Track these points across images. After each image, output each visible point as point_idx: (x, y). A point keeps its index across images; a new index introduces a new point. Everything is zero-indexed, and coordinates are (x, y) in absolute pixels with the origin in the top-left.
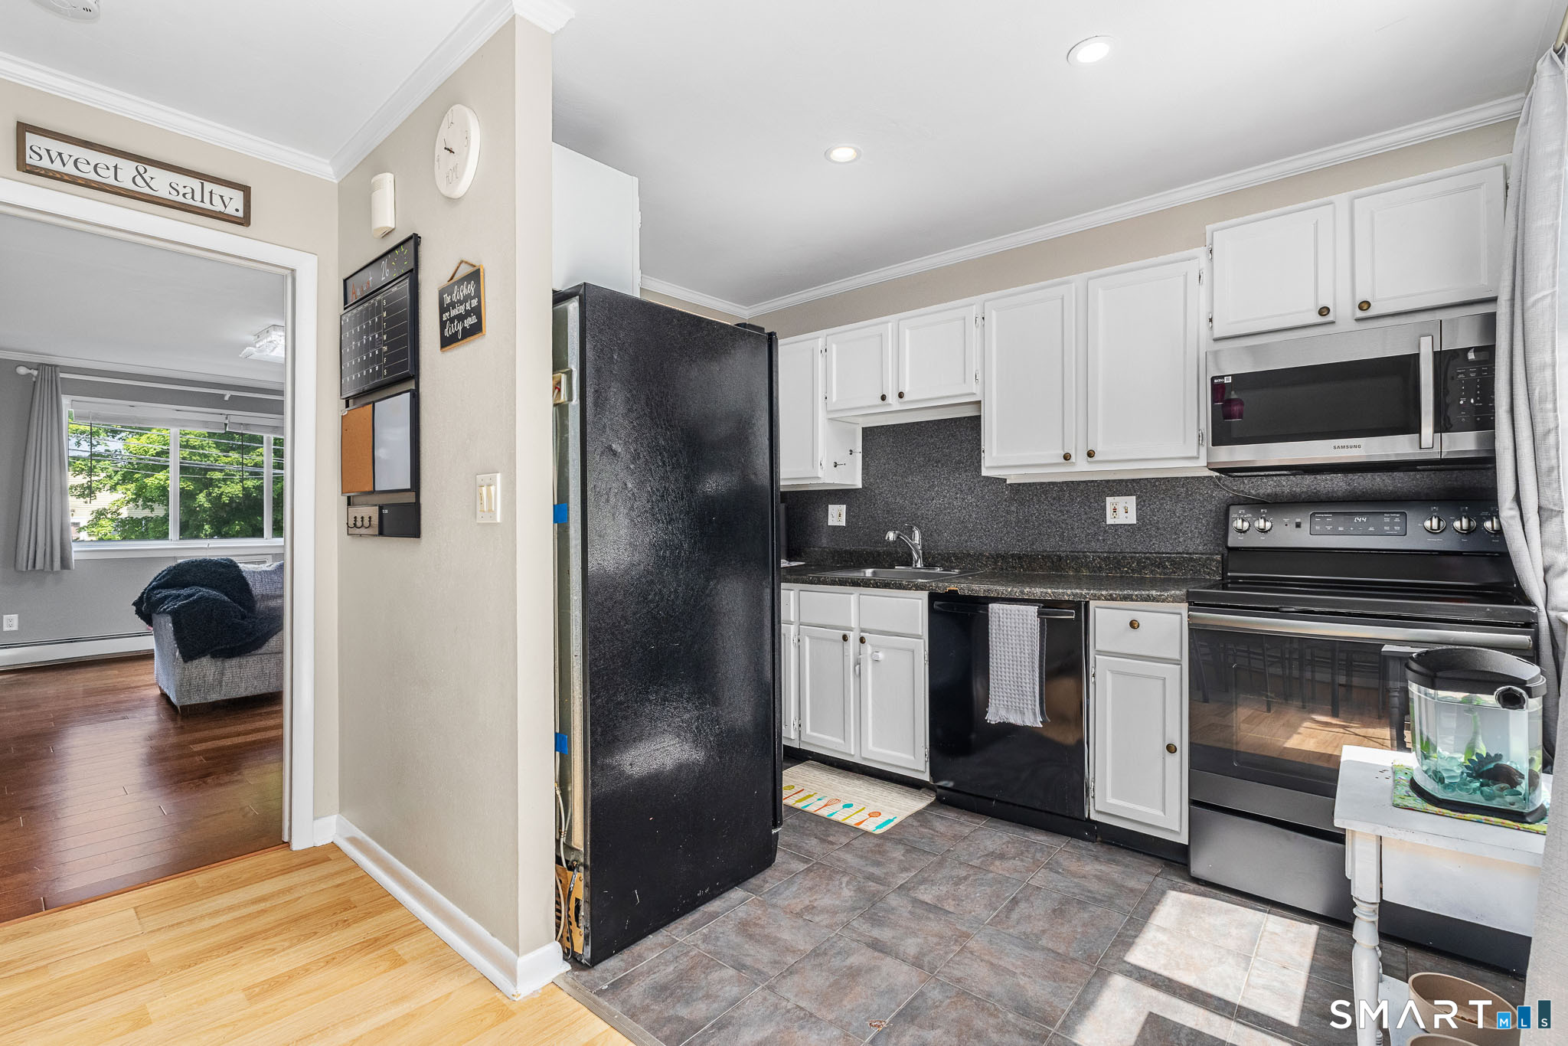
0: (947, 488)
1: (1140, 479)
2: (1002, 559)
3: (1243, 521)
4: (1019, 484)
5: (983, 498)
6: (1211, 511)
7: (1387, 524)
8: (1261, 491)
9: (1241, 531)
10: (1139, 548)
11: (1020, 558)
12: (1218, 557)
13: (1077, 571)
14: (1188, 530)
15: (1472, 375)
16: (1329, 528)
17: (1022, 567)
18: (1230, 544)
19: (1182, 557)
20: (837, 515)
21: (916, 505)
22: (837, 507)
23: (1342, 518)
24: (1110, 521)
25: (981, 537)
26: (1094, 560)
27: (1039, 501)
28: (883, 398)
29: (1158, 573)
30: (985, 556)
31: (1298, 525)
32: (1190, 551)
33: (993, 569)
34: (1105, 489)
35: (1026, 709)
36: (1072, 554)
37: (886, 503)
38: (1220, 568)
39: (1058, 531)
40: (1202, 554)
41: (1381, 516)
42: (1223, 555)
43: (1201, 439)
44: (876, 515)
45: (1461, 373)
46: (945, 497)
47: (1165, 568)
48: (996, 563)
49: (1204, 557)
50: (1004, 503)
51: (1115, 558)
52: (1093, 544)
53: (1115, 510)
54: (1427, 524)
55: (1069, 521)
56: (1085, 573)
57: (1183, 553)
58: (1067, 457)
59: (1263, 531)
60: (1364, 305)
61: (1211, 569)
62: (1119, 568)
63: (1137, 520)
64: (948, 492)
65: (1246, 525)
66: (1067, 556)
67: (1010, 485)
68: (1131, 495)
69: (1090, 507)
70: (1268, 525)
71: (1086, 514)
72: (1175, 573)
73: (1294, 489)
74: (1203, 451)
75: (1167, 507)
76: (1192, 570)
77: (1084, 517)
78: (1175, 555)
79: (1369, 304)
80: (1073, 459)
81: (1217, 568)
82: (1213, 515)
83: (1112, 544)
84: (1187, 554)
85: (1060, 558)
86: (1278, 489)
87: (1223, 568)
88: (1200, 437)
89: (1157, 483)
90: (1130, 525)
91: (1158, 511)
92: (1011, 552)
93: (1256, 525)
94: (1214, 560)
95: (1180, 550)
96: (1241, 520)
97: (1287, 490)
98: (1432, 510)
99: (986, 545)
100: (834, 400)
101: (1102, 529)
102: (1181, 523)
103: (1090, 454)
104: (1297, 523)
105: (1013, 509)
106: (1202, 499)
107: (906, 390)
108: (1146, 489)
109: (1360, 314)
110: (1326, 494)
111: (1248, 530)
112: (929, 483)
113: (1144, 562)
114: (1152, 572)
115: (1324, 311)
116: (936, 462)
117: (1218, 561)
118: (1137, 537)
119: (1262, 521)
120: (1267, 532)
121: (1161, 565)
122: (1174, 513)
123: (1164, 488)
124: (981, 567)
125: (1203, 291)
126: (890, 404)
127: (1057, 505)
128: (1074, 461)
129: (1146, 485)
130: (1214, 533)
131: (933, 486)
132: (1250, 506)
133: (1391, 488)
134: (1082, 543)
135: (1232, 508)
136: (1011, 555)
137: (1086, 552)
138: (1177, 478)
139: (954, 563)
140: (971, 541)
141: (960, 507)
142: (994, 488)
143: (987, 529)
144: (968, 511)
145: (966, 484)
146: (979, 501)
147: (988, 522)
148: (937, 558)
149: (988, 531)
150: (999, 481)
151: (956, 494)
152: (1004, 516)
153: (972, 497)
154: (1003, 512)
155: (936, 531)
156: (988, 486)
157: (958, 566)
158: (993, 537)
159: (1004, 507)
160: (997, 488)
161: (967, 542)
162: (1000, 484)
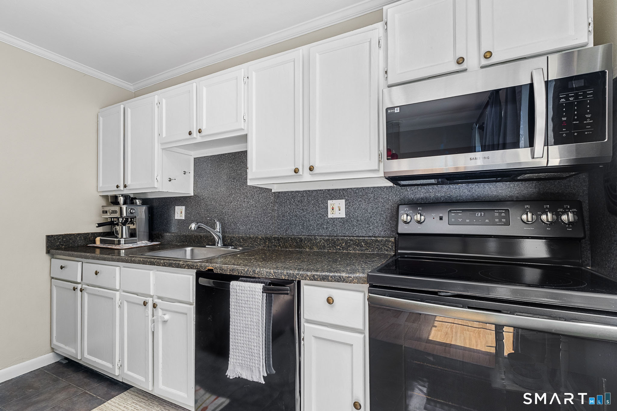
0: (239, 195)
1: (347, 189)
2: (269, 241)
3: (407, 215)
4: (279, 193)
5: (259, 201)
6: (388, 209)
7: (497, 218)
8: (418, 196)
9: (406, 222)
10: (347, 233)
11: (278, 240)
12: (393, 239)
13: (311, 248)
14: (375, 221)
15: (571, 99)
16: (460, 220)
17: (280, 245)
18: (399, 232)
19: (372, 240)
20: (180, 213)
21: (222, 206)
22: (180, 207)
23: (468, 213)
24: (330, 216)
25: (258, 226)
26: (320, 241)
27: (290, 203)
28: (190, 133)
29: (357, 250)
30: (259, 238)
31: (441, 218)
32: (376, 236)
33: (264, 247)
34: (328, 195)
35: (254, 368)
36: (308, 237)
37: (206, 204)
38: (394, 247)
39: (301, 222)
40: (383, 237)
41: (493, 212)
42: (395, 238)
43: (380, 157)
44: (201, 212)
45: (562, 98)
46: (238, 201)
47: (361, 247)
48: (265, 243)
49: (384, 239)
50: (271, 205)
51: (332, 240)
52: (321, 230)
53: (333, 209)
54: (524, 217)
55: (307, 216)
56: (316, 249)
57: (372, 236)
58: (296, 171)
59: (419, 222)
60: (488, 55)
61: (388, 247)
62: (335, 247)
63: (346, 215)
64: (240, 197)
65: (409, 218)
66: (305, 238)
67: (274, 193)
68: (342, 199)
69: (319, 207)
70: (423, 217)
71: (317, 211)
72: (367, 250)
73: (437, 194)
74: (382, 165)
75: (363, 207)
76: (377, 248)
77: (315, 213)
78: (367, 238)
79: (490, 53)
80: (301, 172)
81: (392, 246)
82: (390, 211)
83: (331, 231)
84: (375, 237)
85: (301, 240)
86: (427, 194)
87: (395, 247)
88: (380, 155)
89: (357, 191)
90: (341, 218)
91: (358, 209)
92: (274, 236)
93: (415, 217)
94: (390, 241)
95: (371, 235)
96: (406, 215)
97: (432, 195)
98: (526, 207)
99: (260, 231)
100: (164, 136)
101: (326, 221)
102: (371, 217)
103: (311, 169)
104: (440, 217)
105: (276, 208)
106: (383, 201)
107: (204, 128)
108: (351, 195)
109: (485, 62)
110: (456, 197)
111: (410, 222)
112: (229, 192)
113: (349, 243)
114: (354, 249)
115: (460, 61)
116: (234, 179)
117: (392, 242)
118: (346, 226)
119: (419, 216)
120: (422, 223)
121: (359, 244)
122: (367, 211)
123: (361, 194)
124: (257, 245)
125: (381, 52)
126: (195, 138)
127: (300, 206)
128: (301, 173)
129: (351, 193)
130: (390, 223)
131: (231, 194)
132: (410, 205)
133: (495, 194)
134: (314, 230)
135: (401, 207)
136: (274, 238)
137: (316, 236)
138: (368, 188)
139: (242, 243)
140: (252, 228)
141: (246, 207)
142: (265, 195)
143: (261, 221)
144: (250, 209)
145: (250, 193)
146: (257, 204)
147: (262, 216)
148: (233, 239)
149: (262, 222)
150: (268, 190)
151: (244, 199)
152: (271, 213)
153: (253, 201)
154: (270, 210)
155: (233, 222)
156: (262, 194)
157: (244, 245)
158: (264, 226)
159: (271, 207)
160: (267, 195)
161: (250, 229)
162: (268, 192)
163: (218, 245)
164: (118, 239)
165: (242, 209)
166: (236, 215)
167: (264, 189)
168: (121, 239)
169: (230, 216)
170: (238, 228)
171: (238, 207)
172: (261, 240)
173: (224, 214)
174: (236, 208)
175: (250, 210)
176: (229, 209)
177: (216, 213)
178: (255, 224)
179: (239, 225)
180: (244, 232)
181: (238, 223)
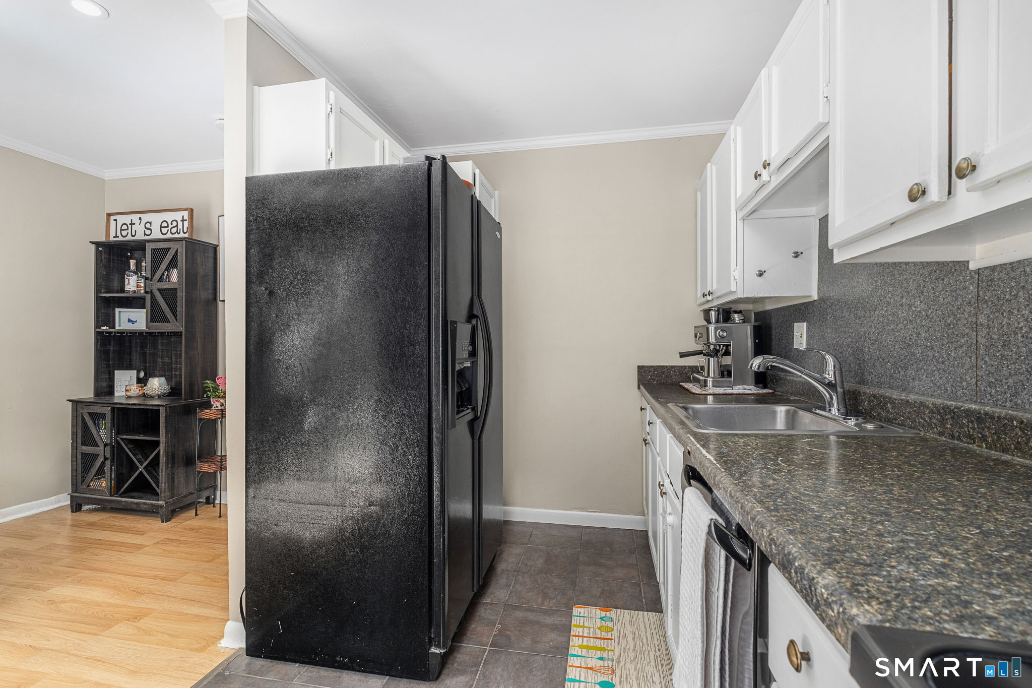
2: (953, 418)
4: (994, 268)
5: (935, 301)
11: (981, 420)
20: (799, 337)
22: (800, 324)
25: (932, 374)
30: (929, 407)
33: (941, 434)
46: (889, 303)
48: (943, 422)
50: (968, 309)
58: (914, 194)
64: (893, 295)
67: (977, 272)
92: (969, 407)
99: (939, 387)
105: (982, 319)
124: (923, 427)
136: (969, 411)
139: (892, 414)
140: (919, 378)
141: (905, 320)
142: (951, 281)
143: (940, 360)
144: (915, 325)
145: (914, 280)
146: (930, 308)
147: (943, 345)
148: (873, 401)
149: (943, 362)
150: (960, 266)
151: (902, 297)
152: (967, 334)
153: (921, 302)
154: (964, 325)
155: (878, 359)
156: (943, 280)
157: (896, 419)
158: (949, 374)
159: (967, 316)
160: (956, 281)
161: (913, 379)
162: (961, 273)
163: (830, 410)
164: (704, 378)
165: (897, 325)
166: (885, 341)
167: (950, 265)
168: (708, 379)
169: (873, 344)
170: (888, 375)
171: (888, 320)
172: (932, 412)
173: (862, 339)
174: (885, 324)
175: (914, 328)
176: (871, 327)
177: (850, 336)
178: (925, 367)
179: (890, 367)
180: (901, 386)
181: (889, 361)
